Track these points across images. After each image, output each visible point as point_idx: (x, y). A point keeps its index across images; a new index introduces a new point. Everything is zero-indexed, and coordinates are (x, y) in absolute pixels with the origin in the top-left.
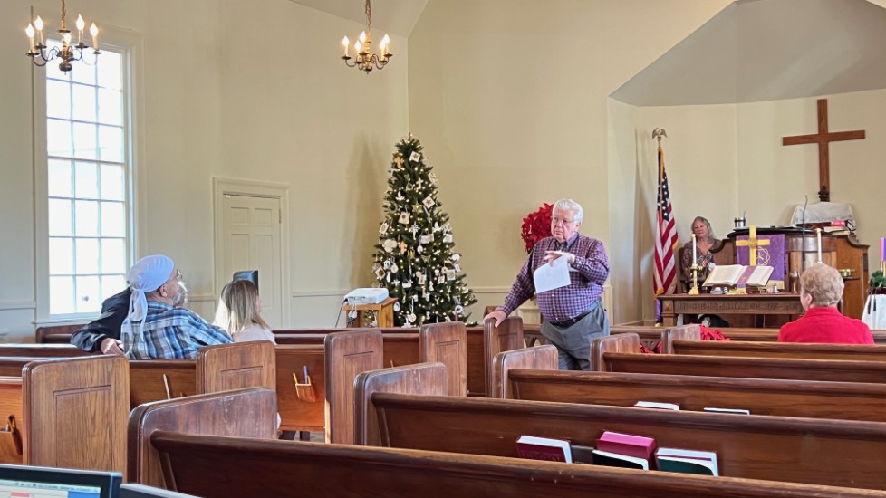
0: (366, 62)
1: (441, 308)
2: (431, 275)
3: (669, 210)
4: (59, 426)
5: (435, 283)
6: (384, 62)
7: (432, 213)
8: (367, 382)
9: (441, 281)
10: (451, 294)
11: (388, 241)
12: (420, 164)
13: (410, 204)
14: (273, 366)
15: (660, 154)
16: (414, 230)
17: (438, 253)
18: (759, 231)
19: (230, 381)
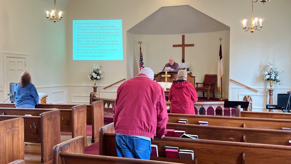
3: (143, 64)
6: (60, 19)
8: (58, 149)
14: (23, 126)
15: (140, 48)
18: (168, 73)
19: (8, 133)
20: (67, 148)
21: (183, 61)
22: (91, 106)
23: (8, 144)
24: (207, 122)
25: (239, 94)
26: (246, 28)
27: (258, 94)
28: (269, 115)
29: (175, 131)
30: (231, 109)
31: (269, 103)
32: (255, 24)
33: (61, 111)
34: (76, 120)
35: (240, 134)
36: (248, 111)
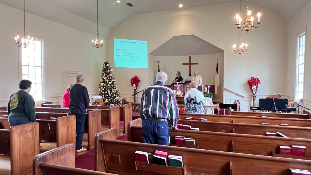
0: (97, 46)
1: (113, 98)
2: (111, 91)
4: (20, 142)
5: (112, 92)
6: (101, 46)
7: (111, 77)
8: (98, 136)
9: (113, 92)
10: (116, 95)
11: (102, 83)
12: (109, 67)
13: (107, 75)
15: (159, 66)
16: (107, 81)
17: (113, 86)
18: (179, 83)
19: (65, 125)
20: (105, 136)
21: (190, 75)
22: (123, 107)
23: (65, 133)
24: (207, 119)
25: (230, 99)
26: (235, 50)
27: (245, 99)
28: (252, 114)
29: (184, 126)
30: (224, 109)
31: (253, 106)
32: (242, 48)
33: (101, 111)
34: (112, 117)
35: (230, 128)
36: (237, 111)
